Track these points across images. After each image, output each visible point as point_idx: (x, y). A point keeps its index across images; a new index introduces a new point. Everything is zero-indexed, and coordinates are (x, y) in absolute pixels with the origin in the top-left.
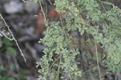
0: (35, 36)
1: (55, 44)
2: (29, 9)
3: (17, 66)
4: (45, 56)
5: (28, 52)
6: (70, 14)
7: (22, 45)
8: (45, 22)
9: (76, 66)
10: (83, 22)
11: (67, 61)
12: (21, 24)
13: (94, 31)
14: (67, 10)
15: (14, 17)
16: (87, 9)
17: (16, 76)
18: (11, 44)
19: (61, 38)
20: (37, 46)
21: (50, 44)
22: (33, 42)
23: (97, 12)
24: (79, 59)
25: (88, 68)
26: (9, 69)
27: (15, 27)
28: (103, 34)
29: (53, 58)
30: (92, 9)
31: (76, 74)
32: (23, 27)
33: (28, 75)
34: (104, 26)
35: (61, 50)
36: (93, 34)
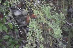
0: (26, 25)
1: (33, 28)
2: (24, 14)
3: (19, 36)
4: (30, 32)
5: (23, 31)
6: (39, 16)
7: (21, 28)
8: (30, 19)
9: (41, 36)
10: (44, 19)
11: (38, 34)
12: (20, 20)
13: (49, 23)
14: (38, 15)
15: (18, 17)
16: (46, 14)
17: (18, 40)
18: (16, 28)
19: (36, 25)
20: (26, 28)
21: (31, 28)
22: (25, 27)
23: (50, 15)
24: (43, 34)
25: (46, 37)
26: (16, 37)
27: (18, 21)
28: (52, 24)
29: (32, 33)
30: (48, 14)
31: (41, 39)
32: (21, 21)
33: (23, 40)
34: (52, 21)
35: (36, 30)
36: (48, 24)
